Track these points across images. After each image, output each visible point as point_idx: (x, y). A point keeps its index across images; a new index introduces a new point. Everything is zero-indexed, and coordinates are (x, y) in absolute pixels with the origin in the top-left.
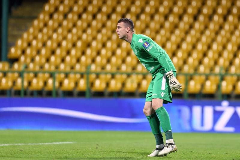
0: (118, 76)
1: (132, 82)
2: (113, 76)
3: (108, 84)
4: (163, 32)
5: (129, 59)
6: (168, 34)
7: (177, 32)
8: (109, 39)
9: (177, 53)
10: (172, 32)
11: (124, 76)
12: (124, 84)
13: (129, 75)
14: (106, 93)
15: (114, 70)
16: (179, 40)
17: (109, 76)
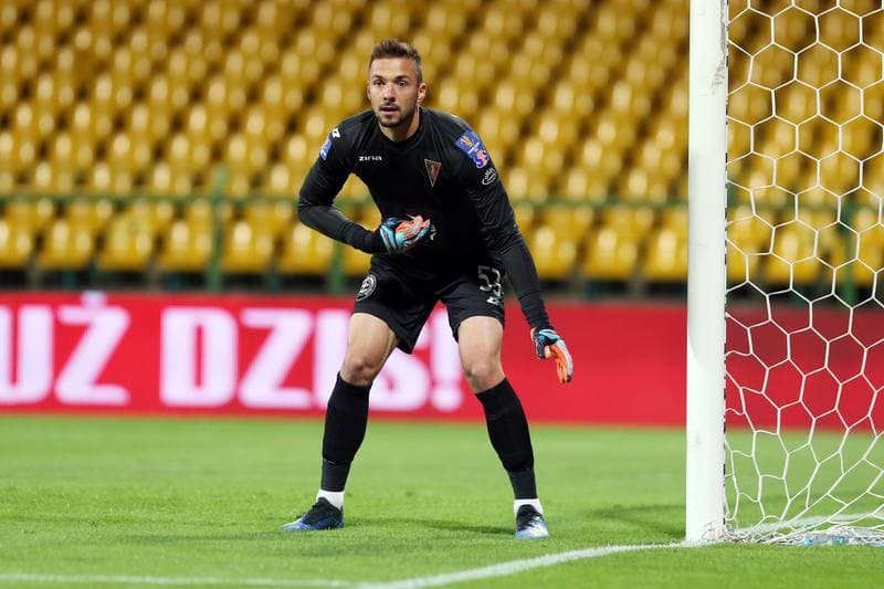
0: (79, 210)
1: (133, 233)
2: (61, 210)
3: (40, 241)
4: (250, 41)
5: (120, 145)
6: (271, 49)
7: (306, 41)
8: (47, 66)
9: (306, 122)
10: (286, 43)
11: (104, 210)
12: (100, 241)
13: (120, 207)
14: (34, 275)
15: (65, 185)
16: (311, 71)
17: (45, 209)
